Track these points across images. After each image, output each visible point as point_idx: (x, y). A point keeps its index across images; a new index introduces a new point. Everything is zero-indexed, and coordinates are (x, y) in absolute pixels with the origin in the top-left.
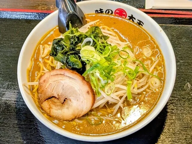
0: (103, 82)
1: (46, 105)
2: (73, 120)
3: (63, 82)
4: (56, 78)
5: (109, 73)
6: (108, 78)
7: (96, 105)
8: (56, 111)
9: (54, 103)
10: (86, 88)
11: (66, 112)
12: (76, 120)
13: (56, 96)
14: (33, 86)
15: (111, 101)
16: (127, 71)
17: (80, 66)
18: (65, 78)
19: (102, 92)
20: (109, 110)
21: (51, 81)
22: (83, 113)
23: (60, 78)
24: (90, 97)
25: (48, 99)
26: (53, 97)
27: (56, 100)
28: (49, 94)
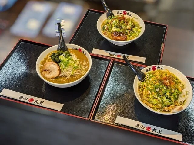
0: (64, 67)
1: (43, 73)
2: (51, 79)
3: (51, 65)
4: (49, 64)
5: (67, 65)
6: (66, 66)
7: (61, 75)
8: (47, 75)
9: (46, 72)
10: (58, 68)
11: (50, 76)
12: (53, 79)
13: (48, 70)
14: (41, 66)
15: (66, 75)
16: (74, 66)
17: (58, 61)
18: (52, 64)
19: (63, 71)
20: (65, 78)
21: (47, 65)
22: (55, 77)
23: (51, 64)
24: (58, 72)
25: (45, 71)
26: (47, 70)
27: (47, 71)
28: (46, 69)
